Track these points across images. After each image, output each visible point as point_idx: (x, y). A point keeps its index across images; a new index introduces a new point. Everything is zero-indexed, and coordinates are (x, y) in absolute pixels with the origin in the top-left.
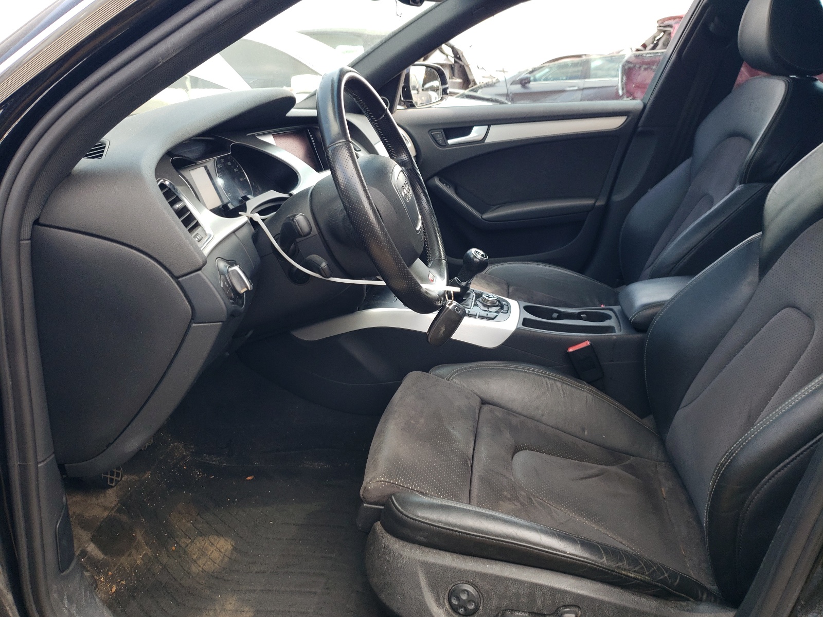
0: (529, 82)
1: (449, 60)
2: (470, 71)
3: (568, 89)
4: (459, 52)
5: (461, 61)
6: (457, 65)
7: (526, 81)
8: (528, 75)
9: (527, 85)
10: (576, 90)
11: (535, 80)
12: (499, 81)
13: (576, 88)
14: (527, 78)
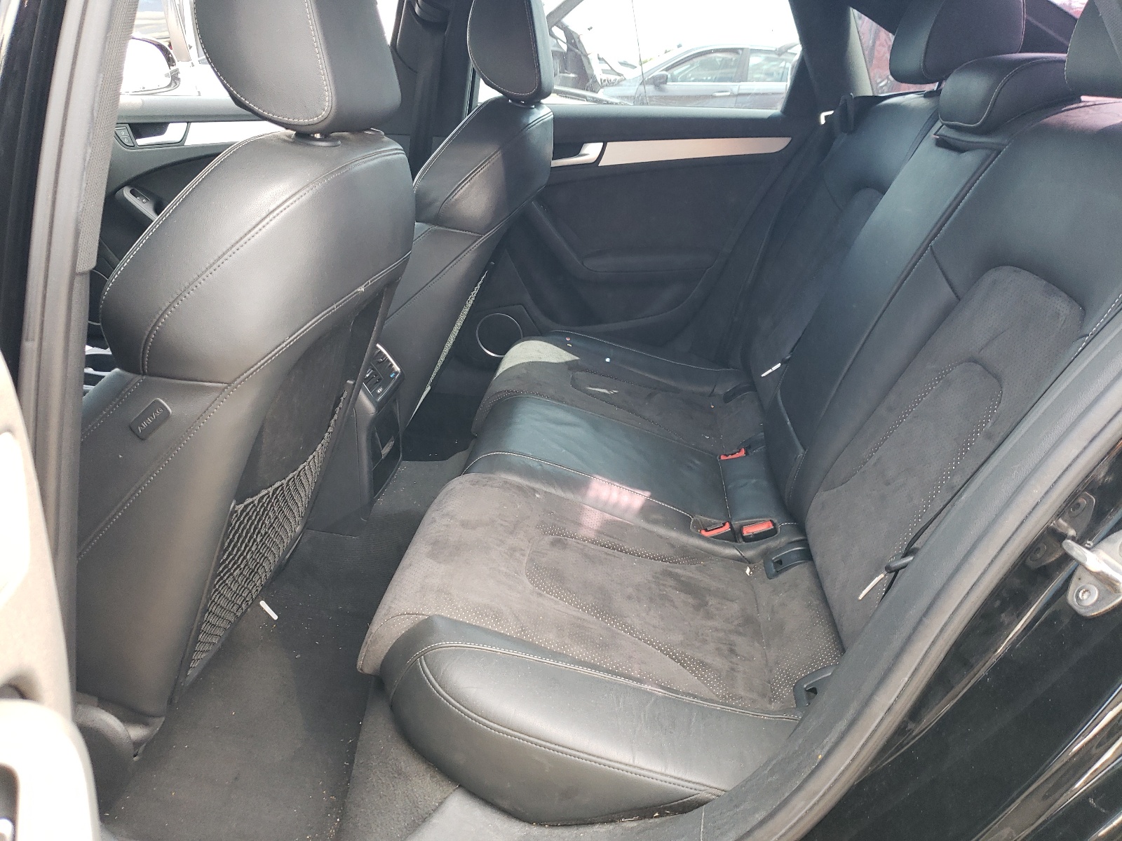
0: (665, 82)
1: (560, 47)
2: (589, 63)
3: (717, 94)
4: (575, 36)
5: (577, 48)
6: (571, 54)
7: (662, 81)
8: (664, 73)
9: (662, 86)
10: (729, 96)
11: (674, 80)
12: (625, 79)
13: (728, 94)
14: (662, 77)
